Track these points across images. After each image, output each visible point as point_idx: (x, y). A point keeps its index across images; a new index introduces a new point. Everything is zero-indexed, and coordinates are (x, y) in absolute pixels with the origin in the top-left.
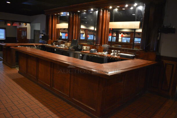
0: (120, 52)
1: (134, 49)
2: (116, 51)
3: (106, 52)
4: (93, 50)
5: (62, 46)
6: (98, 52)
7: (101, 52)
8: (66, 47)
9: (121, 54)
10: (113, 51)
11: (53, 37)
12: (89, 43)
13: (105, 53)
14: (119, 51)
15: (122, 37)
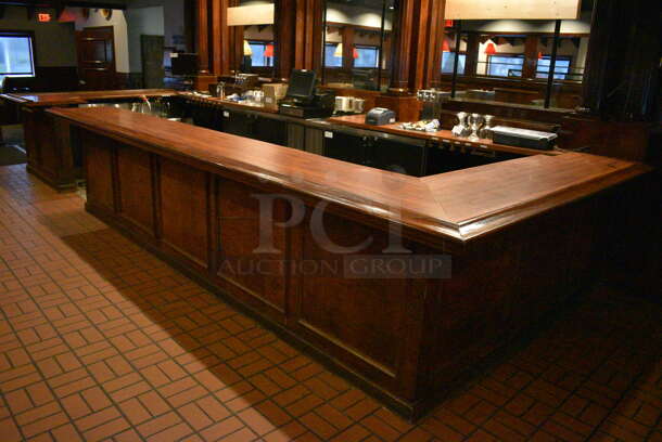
0: (491, 120)
1: (551, 109)
2: (475, 115)
3: (435, 123)
4: (379, 111)
5: (252, 98)
6: (398, 120)
7: (410, 119)
8: (269, 100)
9: (498, 129)
10: (461, 115)
11: (217, 60)
12: (362, 84)
13: (430, 127)
14: (488, 118)
15: (490, 53)
